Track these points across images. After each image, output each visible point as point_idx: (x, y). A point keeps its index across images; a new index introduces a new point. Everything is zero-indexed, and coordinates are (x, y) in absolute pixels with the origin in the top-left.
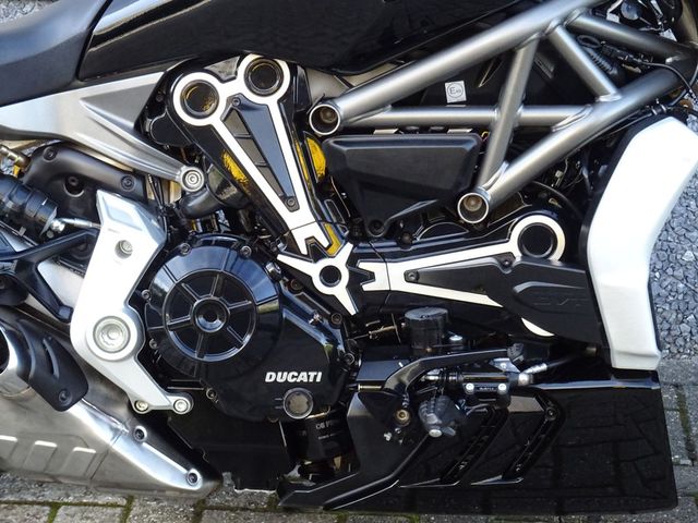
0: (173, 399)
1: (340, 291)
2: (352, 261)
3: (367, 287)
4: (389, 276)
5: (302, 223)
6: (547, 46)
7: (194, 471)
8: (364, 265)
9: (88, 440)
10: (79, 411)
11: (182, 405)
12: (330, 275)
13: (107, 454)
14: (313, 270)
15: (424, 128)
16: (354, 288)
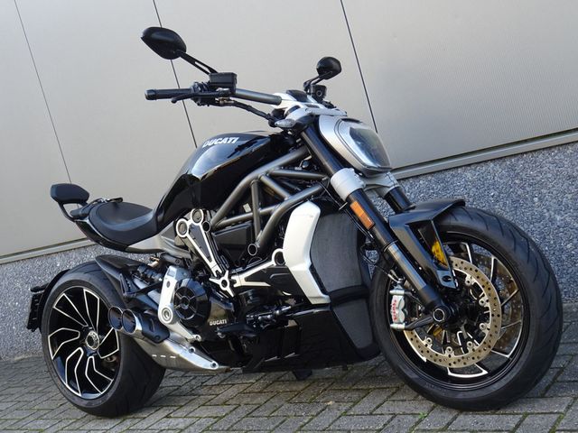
0: (195, 336)
1: (228, 289)
2: (229, 277)
3: (235, 286)
4: (240, 280)
5: (213, 266)
6: (261, 185)
7: (214, 362)
8: (233, 278)
9: (173, 354)
10: (167, 343)
11: (200, 338)
12: (224, 283)
13: (179, 358)
14: (219, 282)
15: (237, 223)
16: (232, 287)
